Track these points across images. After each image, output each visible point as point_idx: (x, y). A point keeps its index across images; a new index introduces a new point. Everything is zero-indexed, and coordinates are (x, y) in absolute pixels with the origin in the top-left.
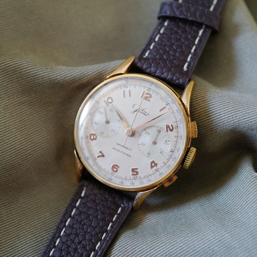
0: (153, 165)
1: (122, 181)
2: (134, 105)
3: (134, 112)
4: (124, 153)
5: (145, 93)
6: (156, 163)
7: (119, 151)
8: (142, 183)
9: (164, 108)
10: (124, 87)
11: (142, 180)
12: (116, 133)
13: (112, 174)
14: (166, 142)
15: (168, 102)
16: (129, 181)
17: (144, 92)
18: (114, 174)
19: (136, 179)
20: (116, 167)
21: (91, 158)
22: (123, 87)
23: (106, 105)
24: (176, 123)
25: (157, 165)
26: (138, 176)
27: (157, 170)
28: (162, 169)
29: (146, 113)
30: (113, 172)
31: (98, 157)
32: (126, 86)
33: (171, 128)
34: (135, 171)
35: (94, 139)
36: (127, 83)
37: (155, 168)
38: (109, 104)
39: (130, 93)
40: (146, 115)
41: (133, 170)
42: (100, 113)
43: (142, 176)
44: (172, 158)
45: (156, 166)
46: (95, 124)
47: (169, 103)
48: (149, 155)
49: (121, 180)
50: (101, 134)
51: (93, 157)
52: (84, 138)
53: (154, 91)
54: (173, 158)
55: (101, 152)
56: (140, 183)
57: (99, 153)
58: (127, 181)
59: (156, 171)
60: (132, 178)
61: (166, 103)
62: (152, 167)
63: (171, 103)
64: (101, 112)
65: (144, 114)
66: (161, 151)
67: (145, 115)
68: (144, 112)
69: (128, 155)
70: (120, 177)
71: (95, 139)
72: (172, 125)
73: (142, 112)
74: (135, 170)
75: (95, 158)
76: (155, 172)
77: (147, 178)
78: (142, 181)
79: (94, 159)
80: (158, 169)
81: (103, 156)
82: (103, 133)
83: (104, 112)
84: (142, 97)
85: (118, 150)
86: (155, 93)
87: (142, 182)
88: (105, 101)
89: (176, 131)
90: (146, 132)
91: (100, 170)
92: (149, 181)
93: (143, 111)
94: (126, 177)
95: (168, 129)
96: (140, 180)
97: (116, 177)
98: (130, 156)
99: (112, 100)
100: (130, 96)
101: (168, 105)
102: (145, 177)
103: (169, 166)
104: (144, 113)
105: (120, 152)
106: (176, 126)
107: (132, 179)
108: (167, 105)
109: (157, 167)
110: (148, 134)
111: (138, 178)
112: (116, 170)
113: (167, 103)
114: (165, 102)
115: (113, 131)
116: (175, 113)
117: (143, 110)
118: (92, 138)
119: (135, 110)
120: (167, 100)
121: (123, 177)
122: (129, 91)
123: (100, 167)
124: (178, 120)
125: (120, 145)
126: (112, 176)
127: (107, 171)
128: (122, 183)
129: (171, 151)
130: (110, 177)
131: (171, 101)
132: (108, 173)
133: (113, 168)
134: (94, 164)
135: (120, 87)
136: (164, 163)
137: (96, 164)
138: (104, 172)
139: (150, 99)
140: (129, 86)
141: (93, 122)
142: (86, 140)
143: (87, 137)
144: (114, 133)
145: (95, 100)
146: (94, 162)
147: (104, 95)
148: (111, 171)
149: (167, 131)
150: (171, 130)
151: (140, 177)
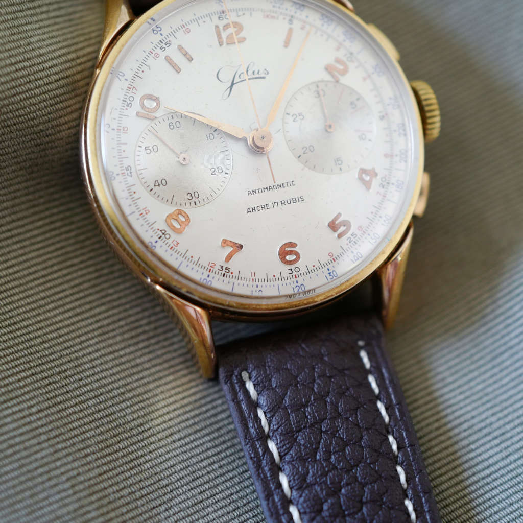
0: (367, 178)
1: (328, 270)
2: (218, 74)
3: (231, 91)
4: (283, 203)
5: (221, 28)
6: (370, 167)
8: (376, 238)
9: (290, 32)
10: (161, 48)
11: (368, 232)
12: (227, 171)
13: (295, 273)
15: (288, 12)
17: (217, 27)
18: (297, 270)
19: (354, 240)
20: (288, 249)
21: (213, 278)
22: (158, 51)
23: (148, 122)
25: (377, 171)
26: (354, 229)
27: (383, 184)
28: (394, 172)
29: (258, 73)
30: (293, 267)
31: (228, 259)
32: (164, 43)
33: (341, 67)
34: (339, 225)
35: (184, 225)
36: (161, 35)
37: (375, 183)
38: (157, 114)
39: (186, 54)
40: (263, 78)
41: (333, 226)
42: (148, 151)
43: (365, 223)
44: (395, 131)
45: (376, 175)
46: (159, 185)
47: (292, 13)
48: (340, 162)
49: (325, 269)
50: (194, 199)
51: (217, 267)
52: (156, 242)
53: (237, 11)
55: (225, 243)
57: (223, 248)
58: (339, 260)
59: (383, 187)
60: (345, 247)
61: (284, 19)
62: (367, 185)
64: (151, 148)
65: (256, 78)
66: (360, 133)
67: (261, 78)
68: (254, 72)
69: (294, 201)
70: (317, 264)
71: (188, 222)
72: (338, 61)
73: (251, 77)
74: (337, 222)
75: (224, 268)
76: (382, 191)
77: (378, 218)
79: (223, 272)
80: (383, 180)
81: (238, 247)
82: (196, 194)
83: (158, 142)
84: (221, 44)
85: (263, 207)
86: (244, 14)
90: (295, 117)
91: (257, 286)
92: (386, 222)
93: (250, 72)
94: (331, 255)
95: (335, 73)
96: (366, 235)
97: (309, 271)
98: (301, 199)
99: (156, 99)
100: (190, 60)
101: (295, 22)
102: (372, 221)
104: (254, 76)
105: (271, 206)
107: (347, 247)
108: (291, 21)
109: (380, 176)
110: (301, 117)
111: (359, 233)
112: (294, 257)
113: (288, 18)
114: (281, 17)
115: (216, 172)
117: (247, 71)
119: (230, 84)
120: (284, 11)
121: (325, 259)
122: (180, 48)
123: (253, 280)
124: (342, 38)
125: (257, 191)
126: (296, 277)
127: (278, 276)
128: (332, 274)
129: (382, 118)
130: (296, 284)
131: (293, 9)
132: (282, 278)
133: (285, 257)
134: (232, 284)
135: (153, 55)
136: (386, 156)
137: (236, 282)
138: (272, 283)
139: (242, 35)
140: (171, 38)
141: (152, 186)
142: (167, 241)
143: (163, 232)
144: (223, 173)
145: (113, 129)
146: (226, 279)
147: (128, 101)
148: (285, 269)
149: (337, 81)
150: (344, 72)
151: (359, 228)
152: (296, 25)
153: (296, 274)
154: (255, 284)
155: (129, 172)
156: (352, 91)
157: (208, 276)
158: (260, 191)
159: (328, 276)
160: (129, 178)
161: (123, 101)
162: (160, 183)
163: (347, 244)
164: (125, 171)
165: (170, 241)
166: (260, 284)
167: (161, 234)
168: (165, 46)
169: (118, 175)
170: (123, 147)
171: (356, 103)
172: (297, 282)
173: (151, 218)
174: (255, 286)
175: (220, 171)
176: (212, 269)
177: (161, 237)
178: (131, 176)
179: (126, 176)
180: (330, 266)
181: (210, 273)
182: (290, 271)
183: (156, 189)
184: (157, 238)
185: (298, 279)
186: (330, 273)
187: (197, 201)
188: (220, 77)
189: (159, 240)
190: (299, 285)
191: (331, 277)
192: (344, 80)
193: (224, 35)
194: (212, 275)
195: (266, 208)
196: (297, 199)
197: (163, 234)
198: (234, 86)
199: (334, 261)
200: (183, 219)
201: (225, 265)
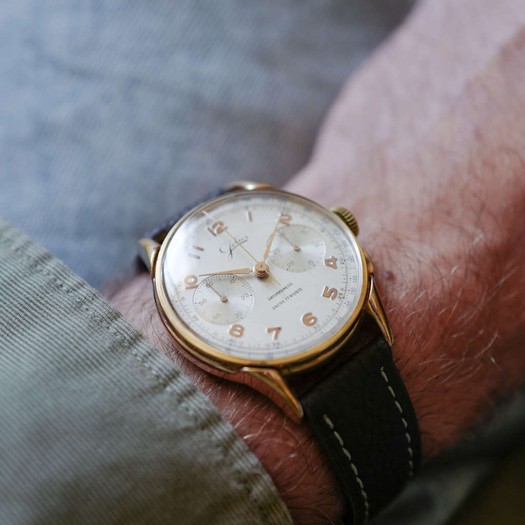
0: (331, 263)
1: (336, 318)
2: (220, 250)
3: (232, 255)
4: (291, 296)
5: (211, 228)
6: (330, 257)
7: (282, 302)
9: (250, 215)
11: (348, 289)
12: (251, 294)
14: (304, 232)
15: (243, 205)
16: (342, 307)
17: (209, 229)
18: (318, 326)
19: (342, 296)
20: (308, 318)
23: (194, 289)
25: (336, 257)
26: (339, 291)
27: (342, 262)
28: (345, 254)
29: (242, 240)
30: (315, 326)
31: (276, 337)
33: (287, 217)
34: (330, 293)
35: (241, 332)
37: (338, 263)
38: (197, 284)
39: (198, 248)
40: (247, 241)
41: (326, 295)
42: (202, 304)
43: (343, 286)
44: (334, 234)
45: (336, 259)
46: (216, 318)
47: (245, 204)
48: (312, 262)
49: (334, 319)
50: (240, 316)
51: (272, 345)
54: (334, 232)
55: (270, 331)
56: (354, 293)
57: (270, 334)
58: (340, 310)
59: (343, 264)
60: (339, 302)
62: (335, 267)
64: (202, 301)
67: (245, 241)
68: (239, 240)
69: (297, 292)
70: (328, 318)
71: (243, 329)
72: (282, 215)
74: (327, 292)
75: (276, 344)
76: (343, 265)
77: (349, 280)
78: (350, 289)
79: (276, 346)
80: (341, 260)
81: (279, 329)
82: (240, 313)
83: (205, 297)
84: (214, 234)
85: (280, 303)
86: (220, 216)
87: (352, 290)
89: (294, 212)
90: (274, 251)
92: (355, 280)
94: (333, 310)
95: (285, 221)
96: (347, 291)
97: (325, 324)
98: (300, 289)
99: (193, 277)
100: (202, 250)
101: (249, 208)
102: (347, 283)
104: (241, 242)
105: (285, 300)
108: (247, 209)
109: (338, 259)
110: (278, 250)
111: (343, 292)
112: (313, 320)
113: (245, 208)
114: (241, 209)
115: (245, 297)
118: (238, 334)
119: (229, 252)
120: (240, 205)
121: (331, 314)
122: (194, 247)
123: (296, 343)
125: (273, 297)
126: (320, 330)
129: (323, 231)
133: (308, 323)
136: (336, 248)
137: (287, 348)
138: (308, 340)
139: (224, 226)
141: (212, 320)
143: (231, 340)
144: (249, 296)
145: (177, 301)
147: (178, 284)
148: (311, 329)
149: (288, 225)
150: (290, 218)
151: (342, 289)
152: (251, 209)
153: (319, 328)
154: (298, 345)
155: (195, 319)
156: (299, 226)
158: (275, 296)
160: (197, 322)
162: (216, 316)
163: (340, 300)
166: (301, 343)
167: (230, 342)
169: (190, 323)
170: (186, 308)
171: (304, 230)
172: (322, 333)
173: (220, 336)
175: (247, 296)
176: (269, 348)
177: (231, 344)
180: (336, 316)
181: (269, 351)
182: (314, 329)
183: (215, 320)
186: (339, 320)
187: (242, 316)
188: (222, 251)
189: (231, 346)
192: (291, 222)
193: (215, 232)
198: (232, 252)
199: (337, 312)
200: (239, 329)
201: (276, 342)
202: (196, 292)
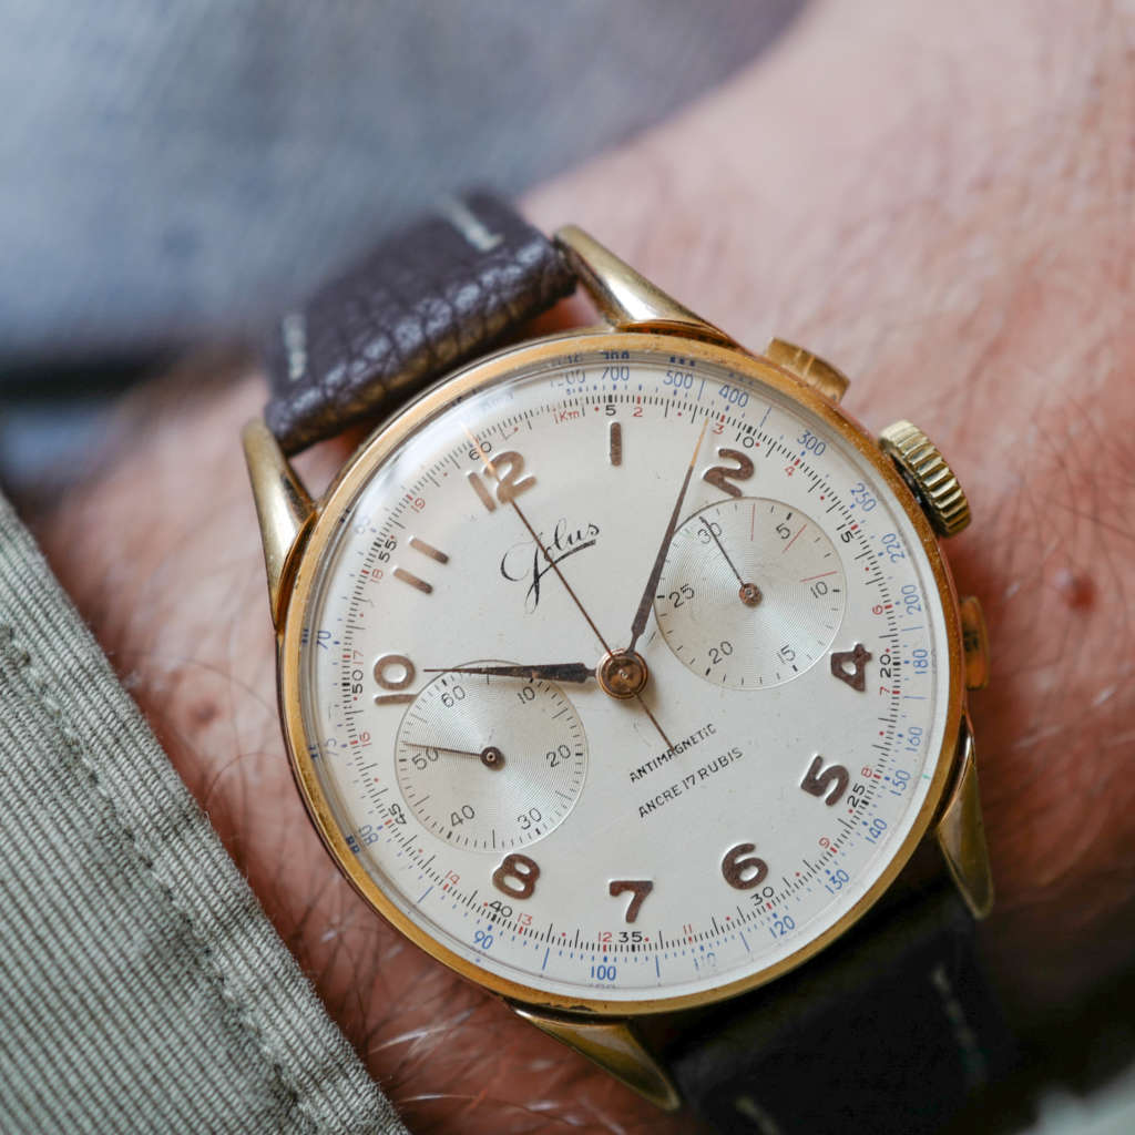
0: (851, 670)
1: (828, 872)
2: (502, 568)
3: (537, 592)
4: (703, 773)
5: (482, 477)
6: (852, 649)
7: (672, 793)
8: (903, 781)
9: (616, 433)
10: (381, 558)
11: (886, 773)
12: (579, 750)
13: (765, 900)
14: (785, 533)
15: (600, 392)
16: (852, 837)
17: (473, 478)
18: (768, 892)
19: (862, 798)
20: (740, 859)
21: (615, 960)
22: (378, 564)
23: (403, 708)
24: (728, 427)
25: (868, 650)
26: (856, 778)
27: (887, 667)
28: (903, 638)
29: (579, 537)
30: (758, 890)
31: (632, 916)
32: (383, 544)
33: (738, 466)
34: (823, 782)
35: (530, 881)
36: (373, 530)
37: (872, 670)
38: (414, 689)
39: (430, 552)
40: (592, 543)
41: (813, 786)
42: (421, 764)
43: (872, 759)
44: (881, 554)
45: (868, 657)
46: (461, 821)
47: (609, 391)
48: (789, 655)
49: (821, 874)
50: (534, 825)
51: (616, 939)
52: (490, 928)
53: (500, 428)
54: (883, 548)
55: (617, 889)
56: (898, 790)
57: (615, 899)
58: (844, 848)
59: (889, 676)
60: (848, 818)
61: (597, 409)
62: (858, 683)
63: (615, 387)
64: (424, 756)
65: (577, 549)
66: (812, 584)
67: (586, 545)
68: (570, 539)
69: (723, 762)
70: (804, 870)
71: (535, 872)
72: (724, 453)
73: (567, 551)
74: (818, 777)
75: (630, 935)
76: (888, 683)
77: (896, 739)
78: (892, 775)
79: (630, 943)
80: (885, 660)
81: (642, 889)
82: (535, 814)
84: (491, 507)
85: (667, 795)
86: (516, 429)
87: (897, 780)
88: (381, 701)
89: (765, 447)
90: (675, 597)
91: (702, 948)
92: (915, 741)
93: (563, 542)
94: (824, 842)
95: (729, 480)
96: (882, 781)
97: (791, 888)
98: (736, 753)
99: (404, 662)
100: (443, 558)
101: (618, 406)
102: (885, 749)
103: (909, 595)
104: (574, 546)
105: (681, 787)
106: (744, 435)
107: (851, 816)
108: (611, 410)
109: (876, 657)
110: (689, 593)
111: (866, 782)
112: (754, 871)
113: (602, 406)
114: (590, 408)
115: (558, 758)
116: (680, 397)
117: (557, 540)
118: (521, 887)
119: (531, 580)
120: (591, 393)
121: (815, 853)
122: (416, 544)
123: (690, 939)
124: (720, 405)
125: (647, 768)
126: (770, 907)
127: (735, 916)
128: (837, 878)
129: (847, 537)
130: (774, 920)
131: (608, 382)
132: (743, 918)
133: (737, 877)
134: (654, 960)
135: (370, 576)
136: (876, 610)
137: (660, 953)
138: (728, 934)
139: (527, 473)
140: (395, 531)
141: (449, 827)
142: (509, 920)
143: (497, 905)
144: (573, 755)
145: (345, 746)
146: (640, 954)
147: (353, 683)
148: (745, 899)
149: (738, 496)
150: (747, 470)
151: (866, 772)
152: (624, 414)
153: (769, 900)
154: (696, 946)
155: (397, 816)
156: (772, 503)
157: (605, 959)
158: (652, 765)
159: (830, 884)
160: (401, 828)
161: (344, 684)
162: (462, 817)
163: (851, 811)
164: (390, 816)
165: (513, 919)
166: (705, 942)
167: (493, 911)
168: (385, 550)
169: (380, 828)
170: (372, 773)
171: (787, 525)
172: (775, 916)
173: (465, 888)
174: (698, 950)
175: (566, 754)
176: (608, 944)
177: (495, 916)
178: (405, 822)
179: (397, 825)
180: (829, 865)
181: (607, 954)
182: (755, 901)
183: (457, 830)
184: (489, 922)
185: (775, 909)
186: (833, 878)
187: (539, 825)
188: (508, 574)
189: (494, 924)
190: (780, 919)
191: (837, 885)
192: (749, 487)
194: (610, 955)
195: (672, 794)
196: (728, 758)
197: (498, 909)
198: (541, 580)
199: (835, 851)
200: (526, 870)
201: (629, 929)
202: (409, 718)
